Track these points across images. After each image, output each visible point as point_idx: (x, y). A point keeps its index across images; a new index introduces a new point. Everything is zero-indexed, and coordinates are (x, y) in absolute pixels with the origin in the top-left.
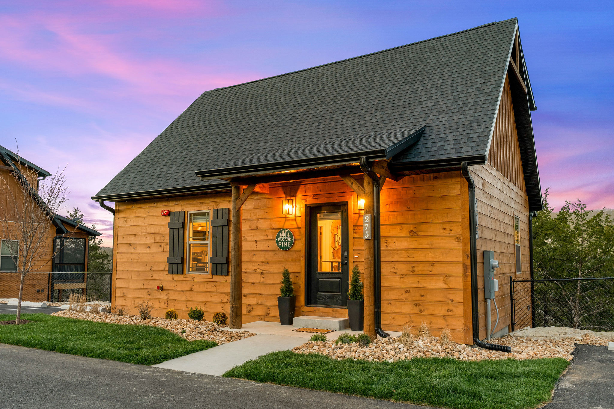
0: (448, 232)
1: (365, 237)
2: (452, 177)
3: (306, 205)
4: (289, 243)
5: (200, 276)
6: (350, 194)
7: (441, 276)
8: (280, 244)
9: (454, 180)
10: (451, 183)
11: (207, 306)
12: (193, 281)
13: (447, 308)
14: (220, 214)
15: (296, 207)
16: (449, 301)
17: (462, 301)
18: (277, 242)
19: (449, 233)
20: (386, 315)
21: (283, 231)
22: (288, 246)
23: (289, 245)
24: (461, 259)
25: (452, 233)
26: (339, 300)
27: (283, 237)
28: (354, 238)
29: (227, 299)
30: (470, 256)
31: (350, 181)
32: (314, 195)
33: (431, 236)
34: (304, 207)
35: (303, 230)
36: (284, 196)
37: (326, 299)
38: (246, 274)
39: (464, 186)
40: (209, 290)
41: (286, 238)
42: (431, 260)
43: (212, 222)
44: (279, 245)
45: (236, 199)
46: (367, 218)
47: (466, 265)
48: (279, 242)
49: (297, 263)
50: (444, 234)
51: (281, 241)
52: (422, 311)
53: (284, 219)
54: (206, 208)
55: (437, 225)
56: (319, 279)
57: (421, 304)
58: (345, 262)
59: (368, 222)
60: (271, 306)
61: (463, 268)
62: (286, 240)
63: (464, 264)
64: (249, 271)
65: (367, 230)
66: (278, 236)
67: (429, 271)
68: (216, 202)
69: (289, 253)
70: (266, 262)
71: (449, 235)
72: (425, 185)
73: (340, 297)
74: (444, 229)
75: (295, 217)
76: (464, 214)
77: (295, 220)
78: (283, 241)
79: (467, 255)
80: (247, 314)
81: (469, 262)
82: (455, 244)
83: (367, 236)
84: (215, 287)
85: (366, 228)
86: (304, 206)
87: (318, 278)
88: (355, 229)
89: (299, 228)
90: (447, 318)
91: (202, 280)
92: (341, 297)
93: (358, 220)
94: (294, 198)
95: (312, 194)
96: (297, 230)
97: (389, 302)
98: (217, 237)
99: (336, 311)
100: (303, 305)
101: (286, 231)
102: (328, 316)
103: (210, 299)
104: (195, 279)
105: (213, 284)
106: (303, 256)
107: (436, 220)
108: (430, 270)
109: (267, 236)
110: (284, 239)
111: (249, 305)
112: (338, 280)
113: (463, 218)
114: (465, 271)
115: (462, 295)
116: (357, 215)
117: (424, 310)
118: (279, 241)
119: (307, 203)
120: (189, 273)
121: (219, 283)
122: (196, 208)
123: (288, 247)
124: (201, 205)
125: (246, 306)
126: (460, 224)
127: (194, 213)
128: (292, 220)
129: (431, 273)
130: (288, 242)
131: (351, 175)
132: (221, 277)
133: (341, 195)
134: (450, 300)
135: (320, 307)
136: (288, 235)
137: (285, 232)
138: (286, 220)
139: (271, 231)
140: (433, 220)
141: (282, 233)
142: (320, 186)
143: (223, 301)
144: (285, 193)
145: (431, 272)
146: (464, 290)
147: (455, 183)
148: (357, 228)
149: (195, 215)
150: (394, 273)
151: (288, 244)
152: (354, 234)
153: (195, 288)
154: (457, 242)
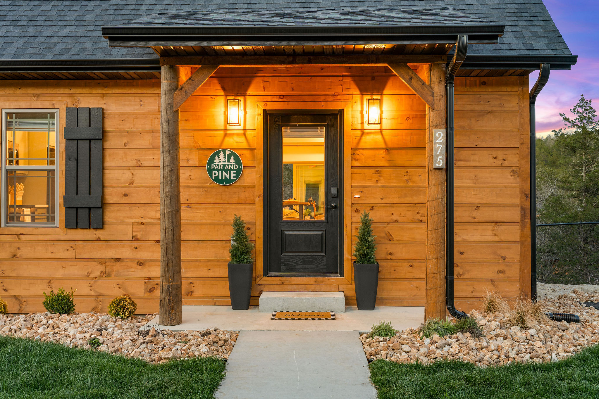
0: (500, 163)
1: (437, 165)
2: (506, 84)
3: (265, 111)
4: (234, 173)
5: (36, 232)
6: (346, 97)
7: (489, 224)
8: (215, 174)
9: (509, 89)
10: (505, 93)
11: (53, 285)
12: (19, 239)
13: (496, 269)
14: (83, 118)
15: (246, 113)
16: (500, 258)
17: (518, 257)
18: (210, 171)
19: (502, 164)
20: (406, 282)
21: (222, 154)
22: (232, 178)
23: (234, 177)
24: (517, 201)
25: (506, 163)
26: (322, 264)
27: (222, 163)
28: (352, 167)
29: (101, 270)
30: (529, 197)
31: (408, 74)
32: (281, 96)
33: (475, 167)
34: (262, 115)
35: (259, 153)
36: (222, 93)
37: (299, 263)
38: (143, 226)
39: (523, 98)
40: (57, 256)
41: (228, 165)
42: (474, 201)
43: (67, 131)
44: (214, 176)
45: (173, 89)
46: (440, 135)
47: (525, 209)
48: (214, 172)
49: (248, 207)
50: (494, 165)
51: (217, 170)
52: (461, 275)
53: (222, 133)
54: (47, 104)
55: (485, 151)
56: (286, 232)
57: (459, 265)
58: (333, 205)
59: (442, 141)
60: (197, 278)
61: (521, 212)
62: (227, 167)
63: (522, 208)
64: (149, 220)
65: (440, 155)
66: (212, 161)
67: (472, 217)
68: (71, 95)
69: (231, 189)
70: (186, 205)
71: (502, 167)
72: (467, 93)
73: (323, 260)
74: (494, 158)
75: (245, 130)
76: (523, 137)
77: (244, 134)
78: (221, 170)
79: (526, 195)
80: (146, 295)
81: (528, 204)
82: (510, 179)
83: (439, 164)
84: (71, 251)
85: (437, 151)
86: (261, 112)
87: (282, 231)
88: (354, 154)
89: (252, 149)
90: (496, 283)
91: (41, 238)
92: (325, 260)
93: (360, 139)
94: (241, 98)
95: (277, 93)
96: (247, 152)
97: (410, 263)
98: (77, 160)
99: (322, 282)
100: (260, 275)
101: (228, 152)
102: (307, 290)
103: (60, 273)
104: (22, 237)
105: (67, 246)
106: (260, 195)
107: (484, 145)
108: (474, 216)
109: (188, 161)
110: (224, 166)
111: (150, 279)
112: (321, 233)
113: (522, 144)
114: (523, 216)
115: (519, 250)
116: (359, 133)
117: (464, 273)
118: (214, 169)
119: (268, 108)
120: (8, 225)
121: (81, 243)
122: (23, 104)
123: (231, 181)
124: (35, 98)
125: (143, 282)
126: (517, 152)
127: (16, 114)
128: (238, 135)
129: (474, 221)
130: (232, 172)
131: (409, 64)
132: (86, 232)
133: (331, 98)
134: (502, 257)
135: (292, 276)
136: (232, 160)
137: (225, 155)
138: (226, 135)
139: (195, 151)
140: (478, 144)
141: (219, 156)
142: (293, 81)
143: (92, 275)
144: (224, 89)
145: (474, 218)
146: (522, 242)
147: (511, 93)
148: (358, 152)
149: (20, 116)
150: (418, 221)
151: (232, 175)
152: (354, 161)
153: (25, 252)
154: (512, 177)
